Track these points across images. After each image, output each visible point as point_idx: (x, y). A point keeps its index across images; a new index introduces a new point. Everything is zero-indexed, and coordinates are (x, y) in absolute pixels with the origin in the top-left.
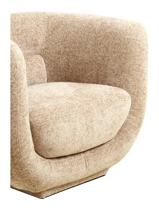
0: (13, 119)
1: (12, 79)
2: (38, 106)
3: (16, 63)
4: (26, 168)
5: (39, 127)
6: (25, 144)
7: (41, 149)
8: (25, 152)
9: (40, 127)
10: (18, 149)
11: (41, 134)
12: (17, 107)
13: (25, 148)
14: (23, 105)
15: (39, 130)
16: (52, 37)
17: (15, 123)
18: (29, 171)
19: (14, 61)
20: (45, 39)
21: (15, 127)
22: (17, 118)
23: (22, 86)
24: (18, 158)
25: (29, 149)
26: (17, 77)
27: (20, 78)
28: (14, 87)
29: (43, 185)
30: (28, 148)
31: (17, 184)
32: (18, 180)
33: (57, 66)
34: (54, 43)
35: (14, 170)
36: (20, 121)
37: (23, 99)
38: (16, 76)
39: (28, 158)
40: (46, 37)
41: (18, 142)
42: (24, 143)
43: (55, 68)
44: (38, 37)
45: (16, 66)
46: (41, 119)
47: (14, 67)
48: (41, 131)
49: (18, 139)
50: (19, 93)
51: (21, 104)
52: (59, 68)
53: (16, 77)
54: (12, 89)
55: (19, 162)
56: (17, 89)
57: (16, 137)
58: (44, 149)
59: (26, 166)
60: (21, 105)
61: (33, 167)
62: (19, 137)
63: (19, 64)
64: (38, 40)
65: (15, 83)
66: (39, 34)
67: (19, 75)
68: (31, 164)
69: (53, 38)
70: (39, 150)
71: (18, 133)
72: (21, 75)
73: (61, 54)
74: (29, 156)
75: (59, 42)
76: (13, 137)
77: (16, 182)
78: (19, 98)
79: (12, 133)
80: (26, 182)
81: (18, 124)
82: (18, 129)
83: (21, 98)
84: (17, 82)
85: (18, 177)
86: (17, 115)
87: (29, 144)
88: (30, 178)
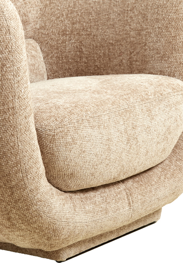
0: (8, 121)
1: (4, 53)
2: (46, 104)
3: (9, 25)
4: (35, 207)
5: (51, 137)
6: (32, 164)
7: (57, 175)
8: (32, 178)
9: (54, 136)
10: (21, 173)
11: (56, 149)
12: (14, 101)
13: (31, 172)
14: (24, 97)
15: (52, 141)
16: (51, 9)
17: (12, 129)
18: (40, 211)
19: (5, 21)
20: (39, 13)
21: (13, 135)
22: (15, 119)
23: (21, 65)
24: (20, 189)
25: (38, 173)
26: (12, 48)
27: (17, 50)
28: (7, 66)
29: (63, 236)
30: (36, 172)
31: (19, 237)
32: (22, 230)
33: (62, 55)
34: (54, 18)
35: (15, 211)
36: (21, 125)
37: (24, 87)
38: (10, 46)
39: (37, 189)
40: (40, 9)
41: (19, 162)
42: (29, 162)
43: (59, 58)
44: (28, 10)
45: (9, 30)
46: (53, 123)
47: (6, 31)
48: (55, 142)
49: (18, 156)
50: (17, 76)
51: (21, 95)
52: (65, 57)
53: (10, 50)
54: (5, 70)
55: (22, 196)
56: (12, 69)
57: (16, 154)
58: (61, 175)
59: (35, 203)
60: (21, 97)
61: (46, 204)
62: (20, 152)
63: (14, 27)
64: (28, 14)
65: (9, 60)
66: (28, 4)
67: (15, 46)
68: (43, 199)
69: (53, 10)
70: (53, 177)
71: (19, 145)
72: (17, 45)
73: (67, 34)
74: (38, 185)
75: (63, 15)
76: (11, 152)
77: (18, 233)
78: (16, 85)
79: (9, 146)
80: (35, 232)
81: (17, 130)
82: (18, 138)
83: (20, 86)
84: (11, 58)
85: (22, 223)
86: (15, 115)
87: (37, 164)
88: (41, 223)
